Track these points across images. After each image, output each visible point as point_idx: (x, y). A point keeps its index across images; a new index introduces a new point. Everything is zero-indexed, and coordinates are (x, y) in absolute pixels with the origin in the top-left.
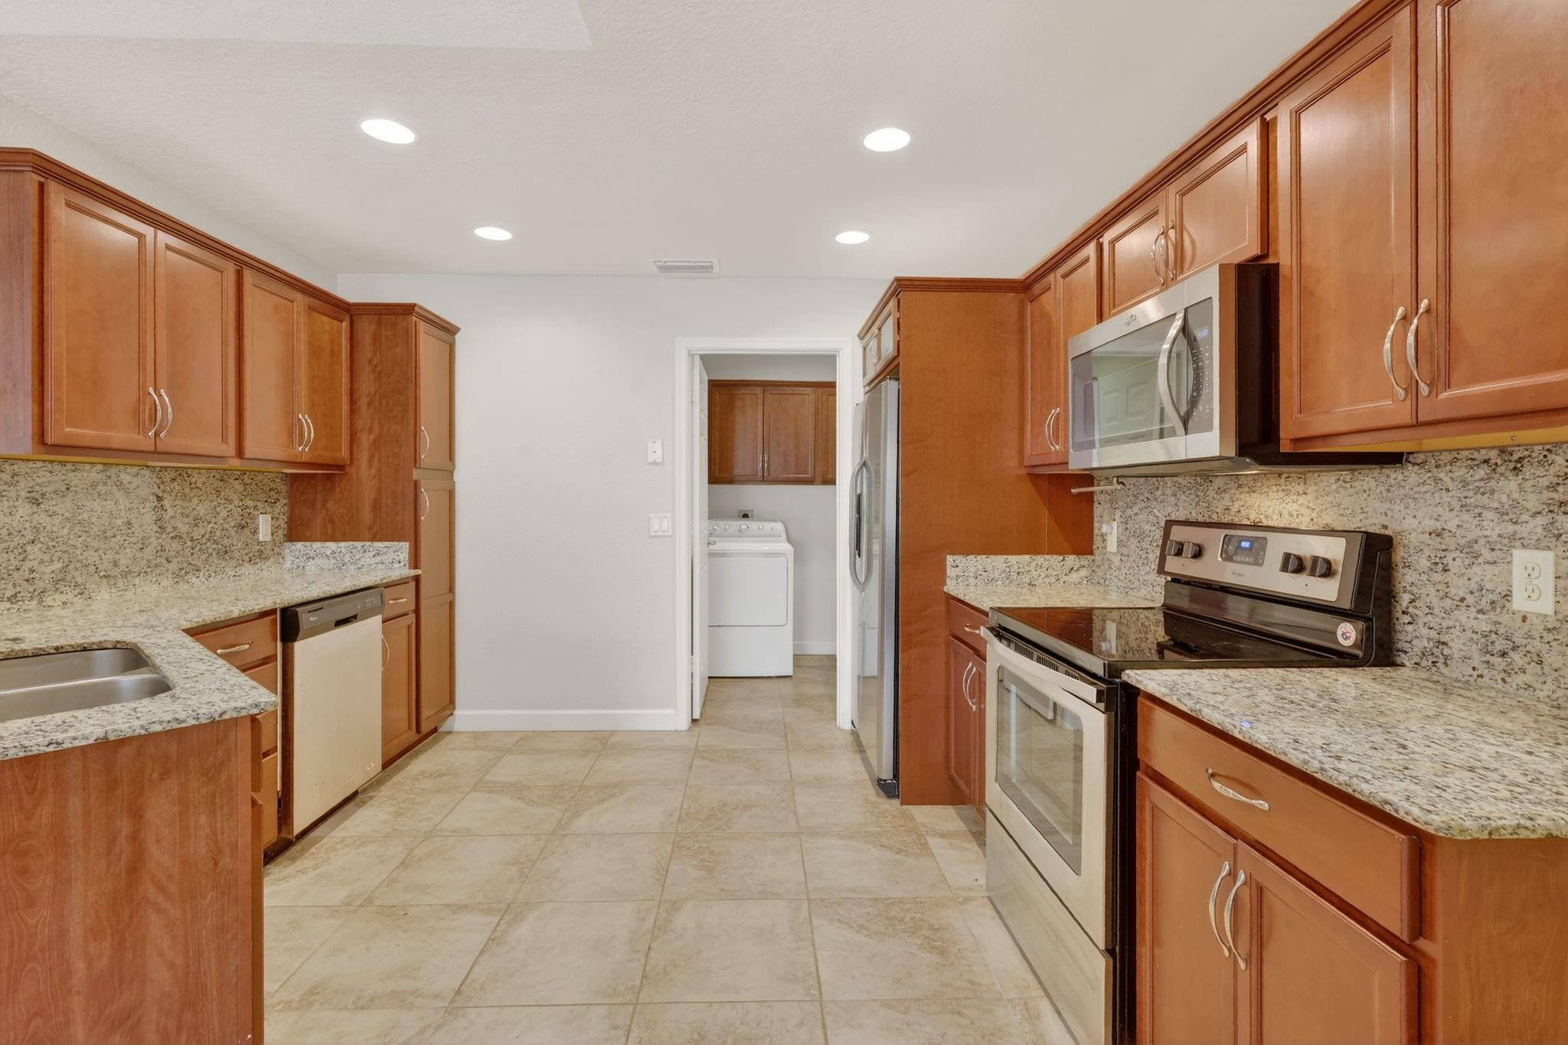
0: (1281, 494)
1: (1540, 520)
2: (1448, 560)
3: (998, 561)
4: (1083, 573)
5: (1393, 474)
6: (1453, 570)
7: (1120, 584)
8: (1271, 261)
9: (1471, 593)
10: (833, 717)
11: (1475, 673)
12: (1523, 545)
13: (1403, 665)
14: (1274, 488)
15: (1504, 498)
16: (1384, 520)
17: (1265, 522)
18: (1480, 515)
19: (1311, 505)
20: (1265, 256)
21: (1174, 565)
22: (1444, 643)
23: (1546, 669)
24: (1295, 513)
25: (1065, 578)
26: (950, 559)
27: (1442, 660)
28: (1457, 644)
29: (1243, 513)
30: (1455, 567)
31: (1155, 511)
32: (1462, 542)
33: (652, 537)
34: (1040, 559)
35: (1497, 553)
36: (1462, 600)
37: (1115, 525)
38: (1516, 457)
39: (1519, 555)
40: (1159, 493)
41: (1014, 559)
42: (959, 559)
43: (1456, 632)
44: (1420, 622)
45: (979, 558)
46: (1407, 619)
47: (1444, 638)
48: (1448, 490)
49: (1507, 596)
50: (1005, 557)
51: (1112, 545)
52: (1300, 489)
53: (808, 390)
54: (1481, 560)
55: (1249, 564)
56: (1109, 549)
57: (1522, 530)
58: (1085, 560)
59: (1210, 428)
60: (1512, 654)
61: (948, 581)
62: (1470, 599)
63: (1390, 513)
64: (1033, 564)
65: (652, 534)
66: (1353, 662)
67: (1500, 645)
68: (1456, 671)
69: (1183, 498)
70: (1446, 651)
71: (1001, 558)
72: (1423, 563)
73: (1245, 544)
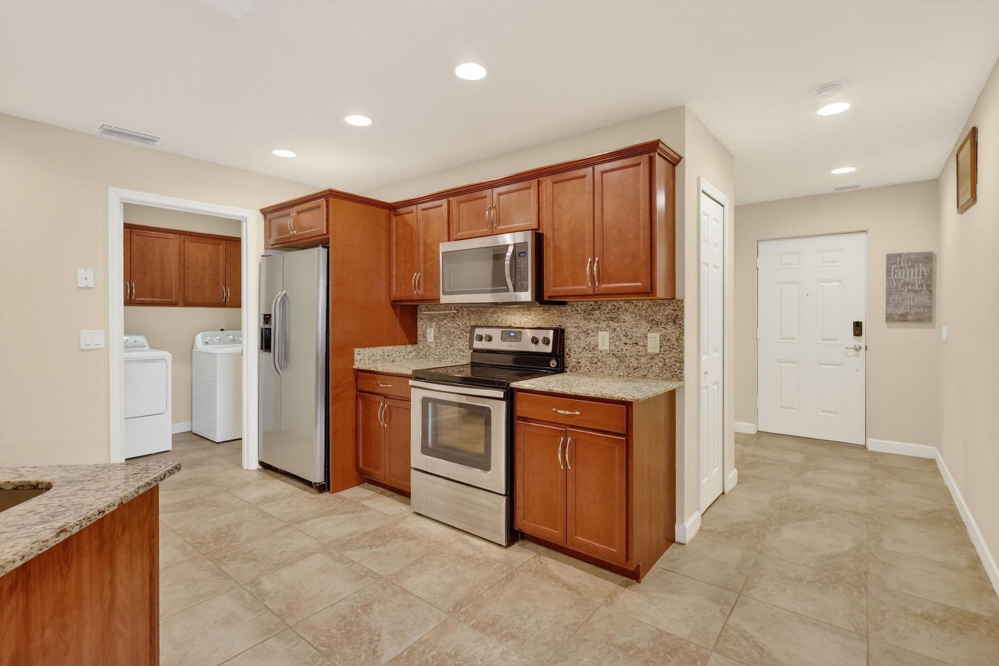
0: (520, 315)
1: (605, 323)
2: (580, 336)
3: (378, 350)
4: (414, 353)
5: (563, 308)
6: (582, 339)
7: (435, 357)
8: (540, 231)
9: (587, 346)
10: (239, 464)
11: (588, 370)
12: (601, 330)
13: (566, 372)
14: (518, 313)
15: (596, 317)
16: (560, 324)
17: (513, 325)
18: (589, 322)
19: (533, 319)
20: (538, 229)
21: (477, 345)
22: (579, 362)
23: (607, 365)
24: (527, 322)
25: (407, 357)
26: (356, 350)
27: (578, 368)
28: (583, 362)
29: (504, 322)
30: (583, 338)
31: (457, 322)
32: (584, 330)
33: (82, 350)
34: (397, 348)
35: (594, 333)
36: (584, 348)
37: (433, 329)
38: (599, 304)
39: (600, 333)
40: (460, 314)
41: (386, 348)
42: (361, 350)
43: (582, 359)
44: (571, 357)
45: (370, 348)
46: (568, 356)
47: (579, 361)
48: (580, 314)
49: (597, 346)
50: (382, 347)
51: (431, 339)
52: (528, 313)
53: (171, 236)
54: (590, 335)
55: (514, 341)
56: (429, 340)
57: (601, 325)
58: (415, 347)
59: (527, 290)
60: (598, 363)
61: (355, 363)
62: (587, 348)
63: (562, 321)
64: (394, 350)
65: (83, 347)
66: (557, 372)
67: (595, 360)
68: (583, 369)
69: (473, 316)
70: (580, 365)
71: (380, 348)
72: (573, 338)
73: (512, 334)
